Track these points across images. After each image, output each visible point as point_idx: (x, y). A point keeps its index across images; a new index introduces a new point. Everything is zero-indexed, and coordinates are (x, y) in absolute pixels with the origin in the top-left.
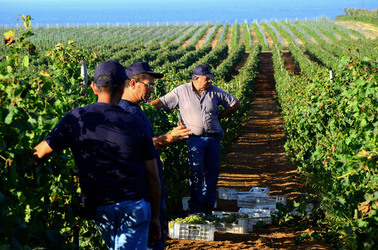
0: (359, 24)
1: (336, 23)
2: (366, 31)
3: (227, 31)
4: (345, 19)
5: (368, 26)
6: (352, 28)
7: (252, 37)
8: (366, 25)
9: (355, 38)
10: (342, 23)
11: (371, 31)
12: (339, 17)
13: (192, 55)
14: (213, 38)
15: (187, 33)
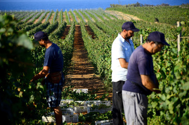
0: (116, 12)
1: (105, 12)
2: (119, 15)
3: (51, 15)
4: (110, 10)
5: (120, 13)
6: (112, 14)
7: (63, 18)
8: (120, 12)
9: (112, 19)
10: (108, 11)
11: (121, 16)
12: (108, 9)
13: (29, 27)
14: (44, 18)
15: (31, 16)
